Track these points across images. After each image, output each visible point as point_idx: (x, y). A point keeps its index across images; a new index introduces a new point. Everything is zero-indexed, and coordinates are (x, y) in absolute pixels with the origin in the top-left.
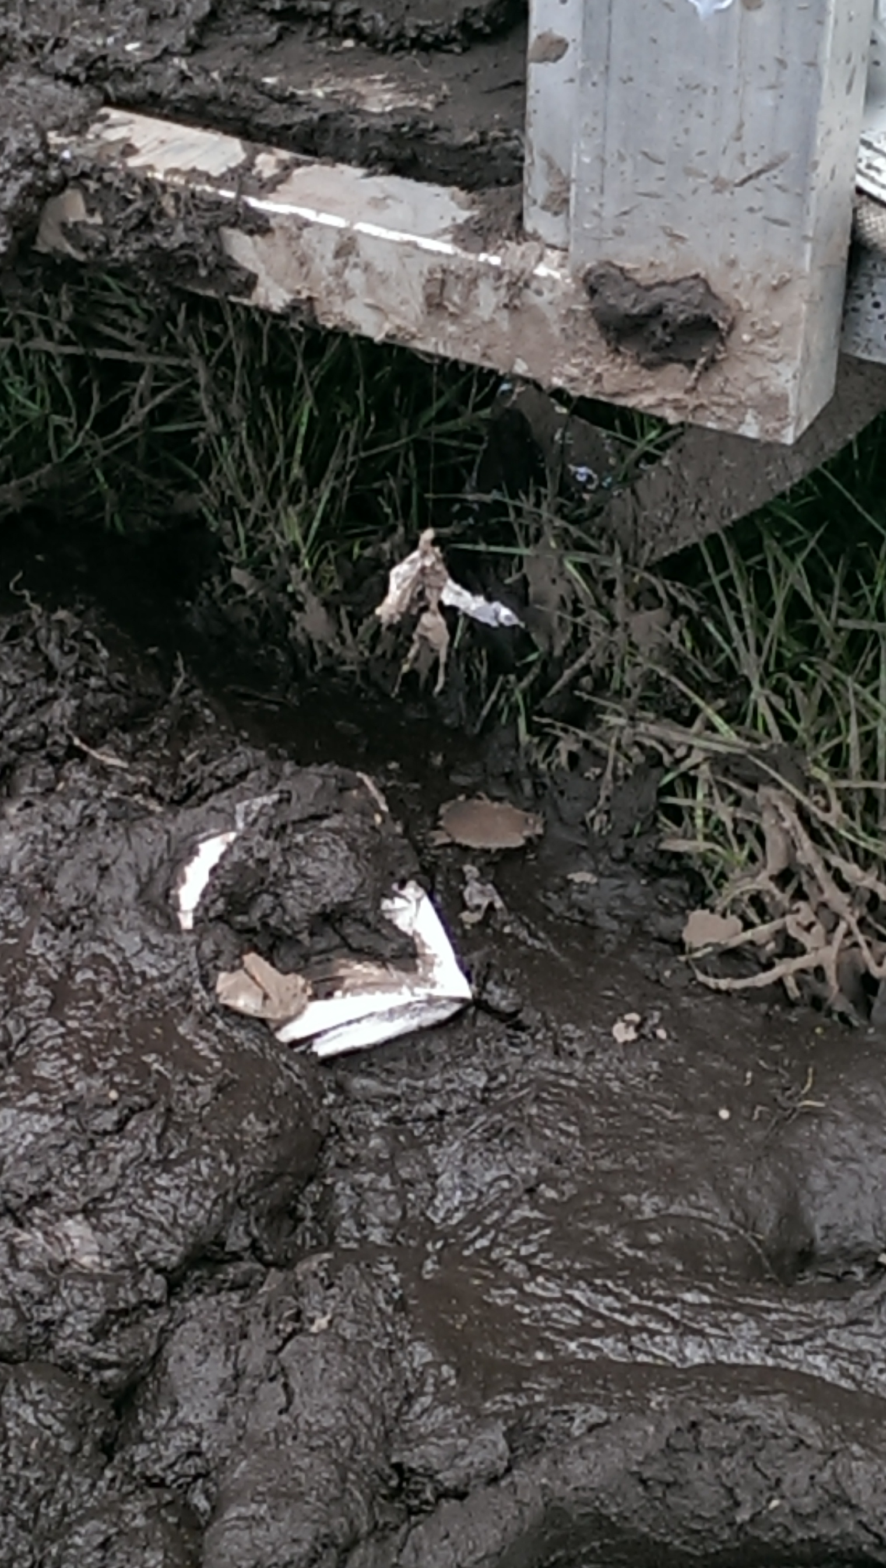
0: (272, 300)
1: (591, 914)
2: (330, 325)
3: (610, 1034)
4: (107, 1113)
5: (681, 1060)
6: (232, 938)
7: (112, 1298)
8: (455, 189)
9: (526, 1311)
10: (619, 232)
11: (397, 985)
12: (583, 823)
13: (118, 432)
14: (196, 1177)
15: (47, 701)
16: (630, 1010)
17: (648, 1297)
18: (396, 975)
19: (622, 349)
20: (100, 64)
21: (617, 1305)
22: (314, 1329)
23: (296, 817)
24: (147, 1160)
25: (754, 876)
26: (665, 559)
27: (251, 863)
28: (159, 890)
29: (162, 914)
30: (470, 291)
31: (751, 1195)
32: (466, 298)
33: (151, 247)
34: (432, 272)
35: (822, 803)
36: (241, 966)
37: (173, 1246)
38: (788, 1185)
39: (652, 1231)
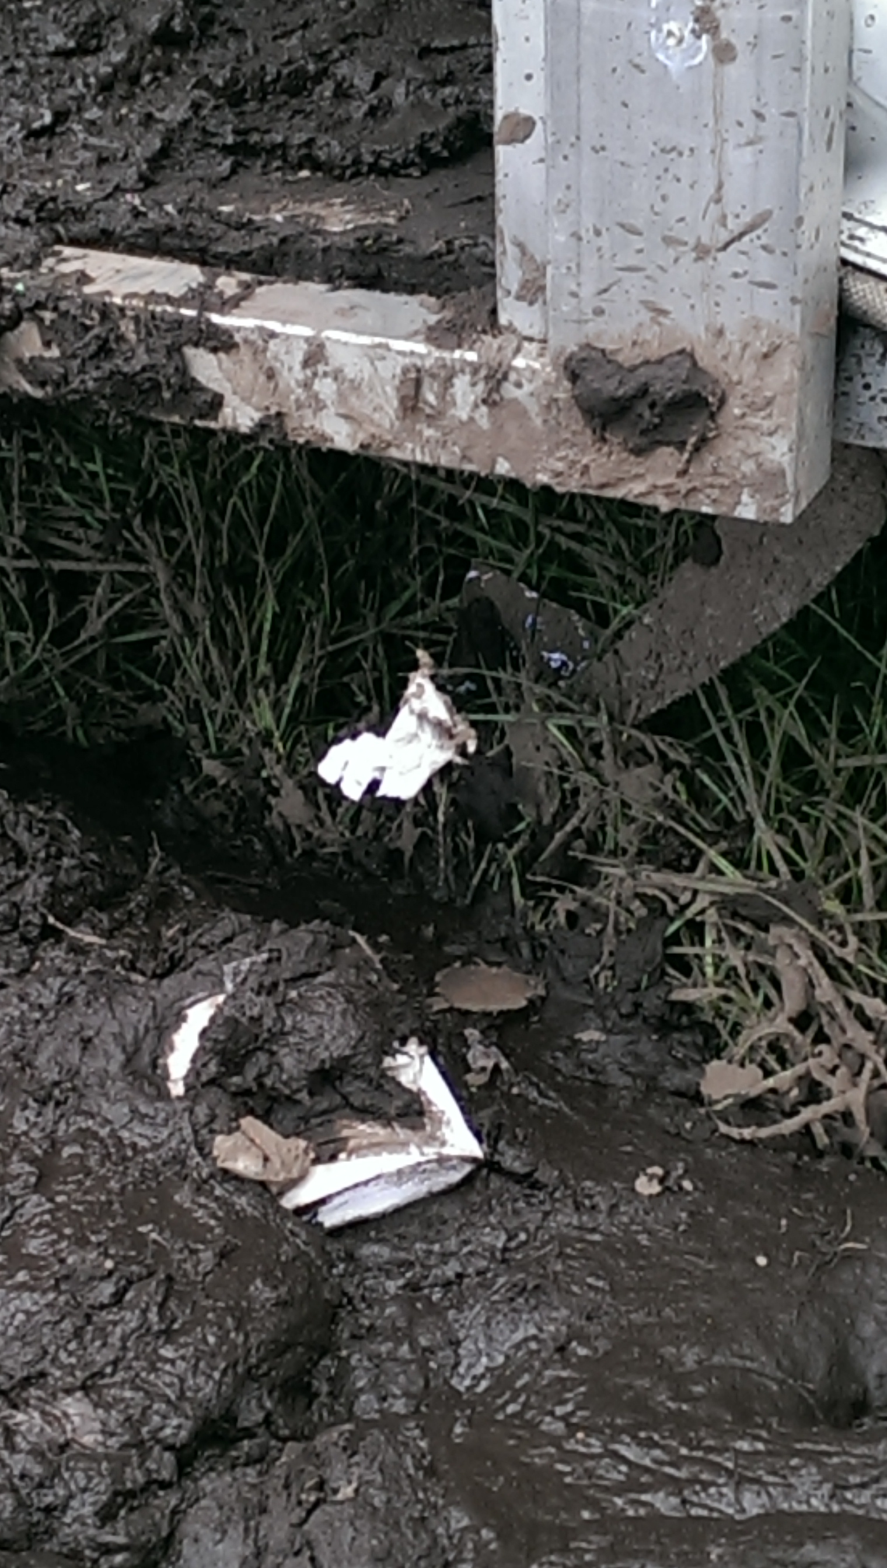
0: (239, 421)
1: (603, 1071)
2: (301, 441)
3: (633, 1190)
4: (103, 1285)
5: (710, 1210)
6: (226, 1099)
7: (117, 1476)
8: (424, 297)
9: (568, 1469)
10: (599, 312)
11: (404, 1145)
12: (587, 981)
13: (76, 643)
14: (202, 1347)
15: (18, 882)
16: (652, 1164)
17: (698, 1448)
18: (402, 1133)
19: (607, 435)
20: (51, 205)
21: (665, 1458)
22: (340, 1497)
23: (287, 975)
24: (148, 1330)
25: (772, 1020)
26: (654, 715)
27: (244, 1020)
28: (146, 1059)
29: (150, 1084)
30: (446, 389)
31: (797, 1341)
32: (442, 396)
33: (112, 373)
34: (405, 371)
35: (839, 938)
36: (238, 1128)
37: (182, 1420)
38: (835, 1331)
39: (696, 1384)
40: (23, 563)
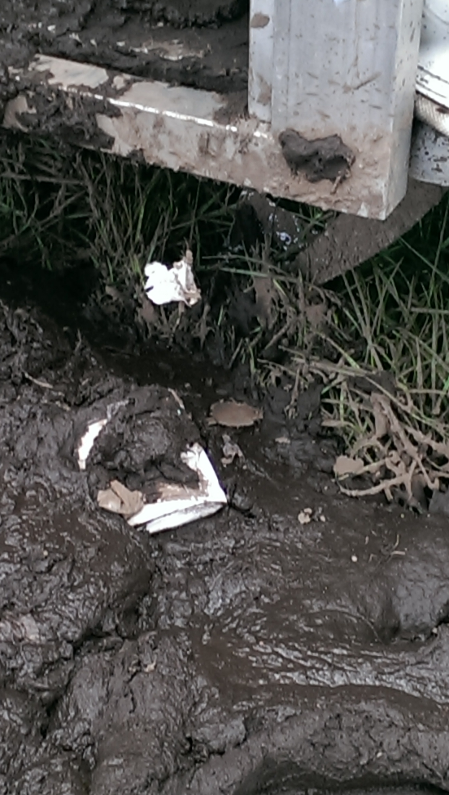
0: (122, 150)
1: (288, 459)
2: (151, 163)
3: (297, 520)
4: (42, 563)
5: (333, 532)
6: (105, 473)
7: (45, 656)
8: (214, 93)
9: (254, 659)
10: (296, 114)
11: (189, 496)
12: (283, 413)
13: (48, 219)
14: (87, 594)
15: (10, 355)
16: (307, 507)
17: (316, 651)
18: (188, 491)
19: (298, 172)
20: (36, 37)
21: (300, 656)
22: (147, 670)
23: (137, 411)
24: (63, 586)
25: (369, 438)
27: (114, 435)
28: (69, 449)
29: (70, 462)
30: (222, 144)
31: (368, 599)
32: (220, 148)
33: (61, 125)
34: (202, 135)
35: (404, 401)
36: (110, 486)
37: (77, 629)
38: (387, 594)
39: (318, 618)
40: (23, 177)
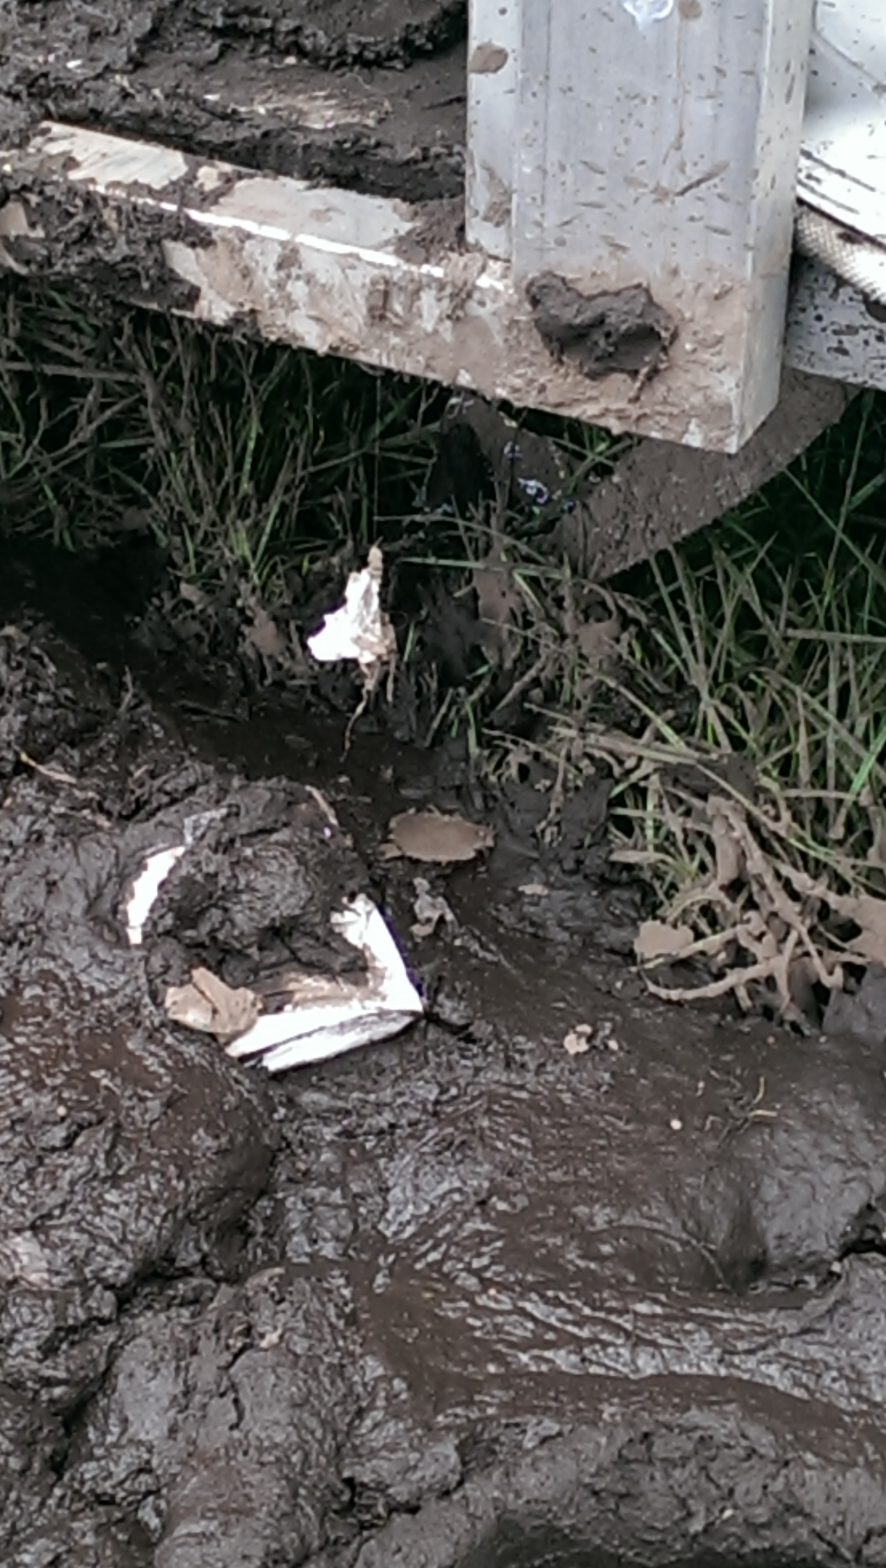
0: (215, 313)
1: (542, 926)
2: (273, 338)
3: (561, 1046)
4: (56, 1129)
5: (633, 1071)
6: (180, 952)
7: (60, 1312)
8: (398, 201)
9: (478, 1323)
10: (561, 242)
11: (348, 998)
12: (534, 835)
13: (66, 449)
14: (145, 1193)
16: (582, 1021)
17: (600, 1309)
18: (346, 988)
19: (565, 359)
20: (42, 82)
21: (570, 1317)
22: (264, 1344)
23: (244, 831)
24: (96, 1176)
25: (704, 886)
26: (615, 575)
27: (199, 877)
28: (108, 905)
29: (110, 930)
30: (413, 302)
31: (703, 1205)
32: (409, 309)
33: (93, 260)
34: (374, 283)
35: (772, 812)
36: (190, 980)
37: (123, 1262)
38: (741, 1195)
39: (604, 1242)
40: (17, 366)
